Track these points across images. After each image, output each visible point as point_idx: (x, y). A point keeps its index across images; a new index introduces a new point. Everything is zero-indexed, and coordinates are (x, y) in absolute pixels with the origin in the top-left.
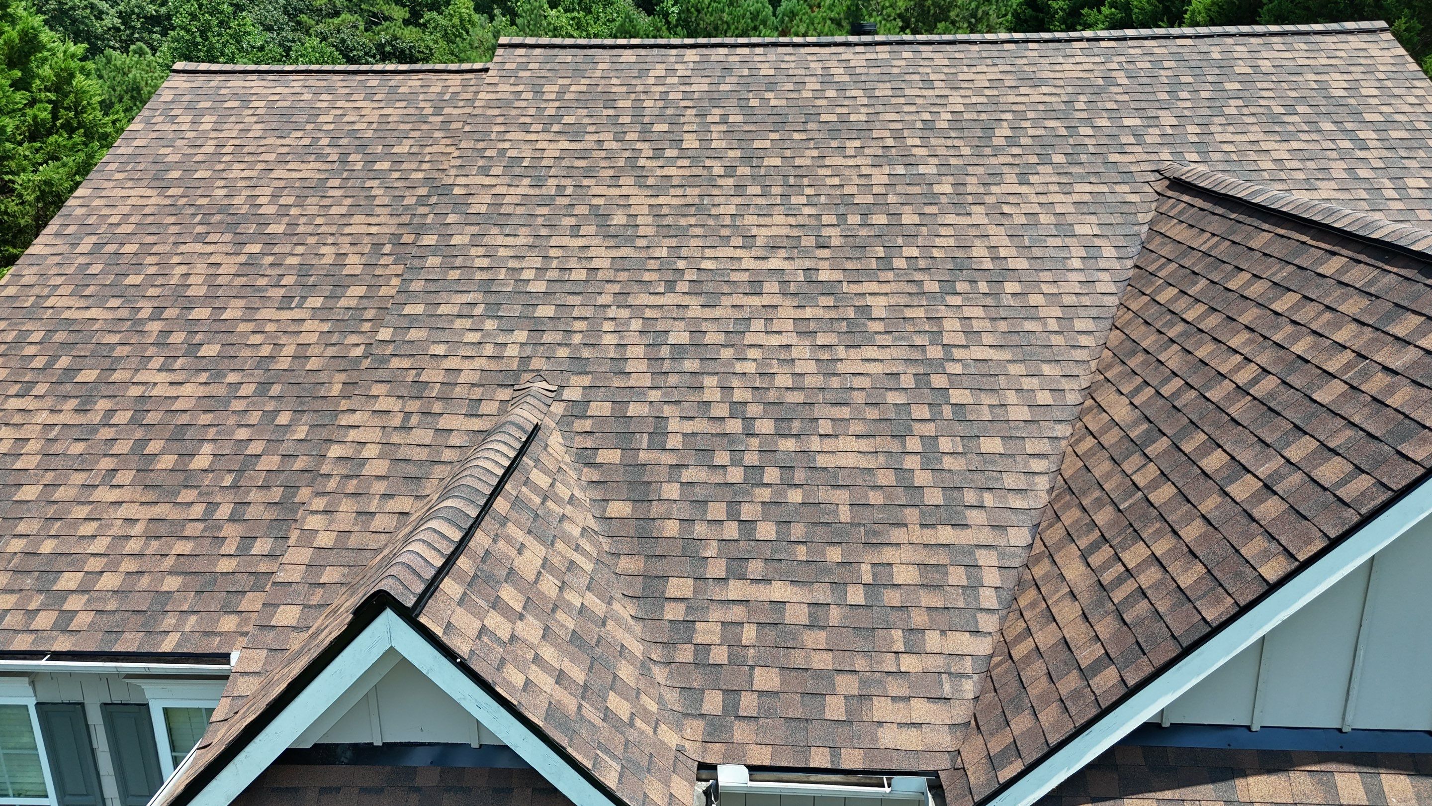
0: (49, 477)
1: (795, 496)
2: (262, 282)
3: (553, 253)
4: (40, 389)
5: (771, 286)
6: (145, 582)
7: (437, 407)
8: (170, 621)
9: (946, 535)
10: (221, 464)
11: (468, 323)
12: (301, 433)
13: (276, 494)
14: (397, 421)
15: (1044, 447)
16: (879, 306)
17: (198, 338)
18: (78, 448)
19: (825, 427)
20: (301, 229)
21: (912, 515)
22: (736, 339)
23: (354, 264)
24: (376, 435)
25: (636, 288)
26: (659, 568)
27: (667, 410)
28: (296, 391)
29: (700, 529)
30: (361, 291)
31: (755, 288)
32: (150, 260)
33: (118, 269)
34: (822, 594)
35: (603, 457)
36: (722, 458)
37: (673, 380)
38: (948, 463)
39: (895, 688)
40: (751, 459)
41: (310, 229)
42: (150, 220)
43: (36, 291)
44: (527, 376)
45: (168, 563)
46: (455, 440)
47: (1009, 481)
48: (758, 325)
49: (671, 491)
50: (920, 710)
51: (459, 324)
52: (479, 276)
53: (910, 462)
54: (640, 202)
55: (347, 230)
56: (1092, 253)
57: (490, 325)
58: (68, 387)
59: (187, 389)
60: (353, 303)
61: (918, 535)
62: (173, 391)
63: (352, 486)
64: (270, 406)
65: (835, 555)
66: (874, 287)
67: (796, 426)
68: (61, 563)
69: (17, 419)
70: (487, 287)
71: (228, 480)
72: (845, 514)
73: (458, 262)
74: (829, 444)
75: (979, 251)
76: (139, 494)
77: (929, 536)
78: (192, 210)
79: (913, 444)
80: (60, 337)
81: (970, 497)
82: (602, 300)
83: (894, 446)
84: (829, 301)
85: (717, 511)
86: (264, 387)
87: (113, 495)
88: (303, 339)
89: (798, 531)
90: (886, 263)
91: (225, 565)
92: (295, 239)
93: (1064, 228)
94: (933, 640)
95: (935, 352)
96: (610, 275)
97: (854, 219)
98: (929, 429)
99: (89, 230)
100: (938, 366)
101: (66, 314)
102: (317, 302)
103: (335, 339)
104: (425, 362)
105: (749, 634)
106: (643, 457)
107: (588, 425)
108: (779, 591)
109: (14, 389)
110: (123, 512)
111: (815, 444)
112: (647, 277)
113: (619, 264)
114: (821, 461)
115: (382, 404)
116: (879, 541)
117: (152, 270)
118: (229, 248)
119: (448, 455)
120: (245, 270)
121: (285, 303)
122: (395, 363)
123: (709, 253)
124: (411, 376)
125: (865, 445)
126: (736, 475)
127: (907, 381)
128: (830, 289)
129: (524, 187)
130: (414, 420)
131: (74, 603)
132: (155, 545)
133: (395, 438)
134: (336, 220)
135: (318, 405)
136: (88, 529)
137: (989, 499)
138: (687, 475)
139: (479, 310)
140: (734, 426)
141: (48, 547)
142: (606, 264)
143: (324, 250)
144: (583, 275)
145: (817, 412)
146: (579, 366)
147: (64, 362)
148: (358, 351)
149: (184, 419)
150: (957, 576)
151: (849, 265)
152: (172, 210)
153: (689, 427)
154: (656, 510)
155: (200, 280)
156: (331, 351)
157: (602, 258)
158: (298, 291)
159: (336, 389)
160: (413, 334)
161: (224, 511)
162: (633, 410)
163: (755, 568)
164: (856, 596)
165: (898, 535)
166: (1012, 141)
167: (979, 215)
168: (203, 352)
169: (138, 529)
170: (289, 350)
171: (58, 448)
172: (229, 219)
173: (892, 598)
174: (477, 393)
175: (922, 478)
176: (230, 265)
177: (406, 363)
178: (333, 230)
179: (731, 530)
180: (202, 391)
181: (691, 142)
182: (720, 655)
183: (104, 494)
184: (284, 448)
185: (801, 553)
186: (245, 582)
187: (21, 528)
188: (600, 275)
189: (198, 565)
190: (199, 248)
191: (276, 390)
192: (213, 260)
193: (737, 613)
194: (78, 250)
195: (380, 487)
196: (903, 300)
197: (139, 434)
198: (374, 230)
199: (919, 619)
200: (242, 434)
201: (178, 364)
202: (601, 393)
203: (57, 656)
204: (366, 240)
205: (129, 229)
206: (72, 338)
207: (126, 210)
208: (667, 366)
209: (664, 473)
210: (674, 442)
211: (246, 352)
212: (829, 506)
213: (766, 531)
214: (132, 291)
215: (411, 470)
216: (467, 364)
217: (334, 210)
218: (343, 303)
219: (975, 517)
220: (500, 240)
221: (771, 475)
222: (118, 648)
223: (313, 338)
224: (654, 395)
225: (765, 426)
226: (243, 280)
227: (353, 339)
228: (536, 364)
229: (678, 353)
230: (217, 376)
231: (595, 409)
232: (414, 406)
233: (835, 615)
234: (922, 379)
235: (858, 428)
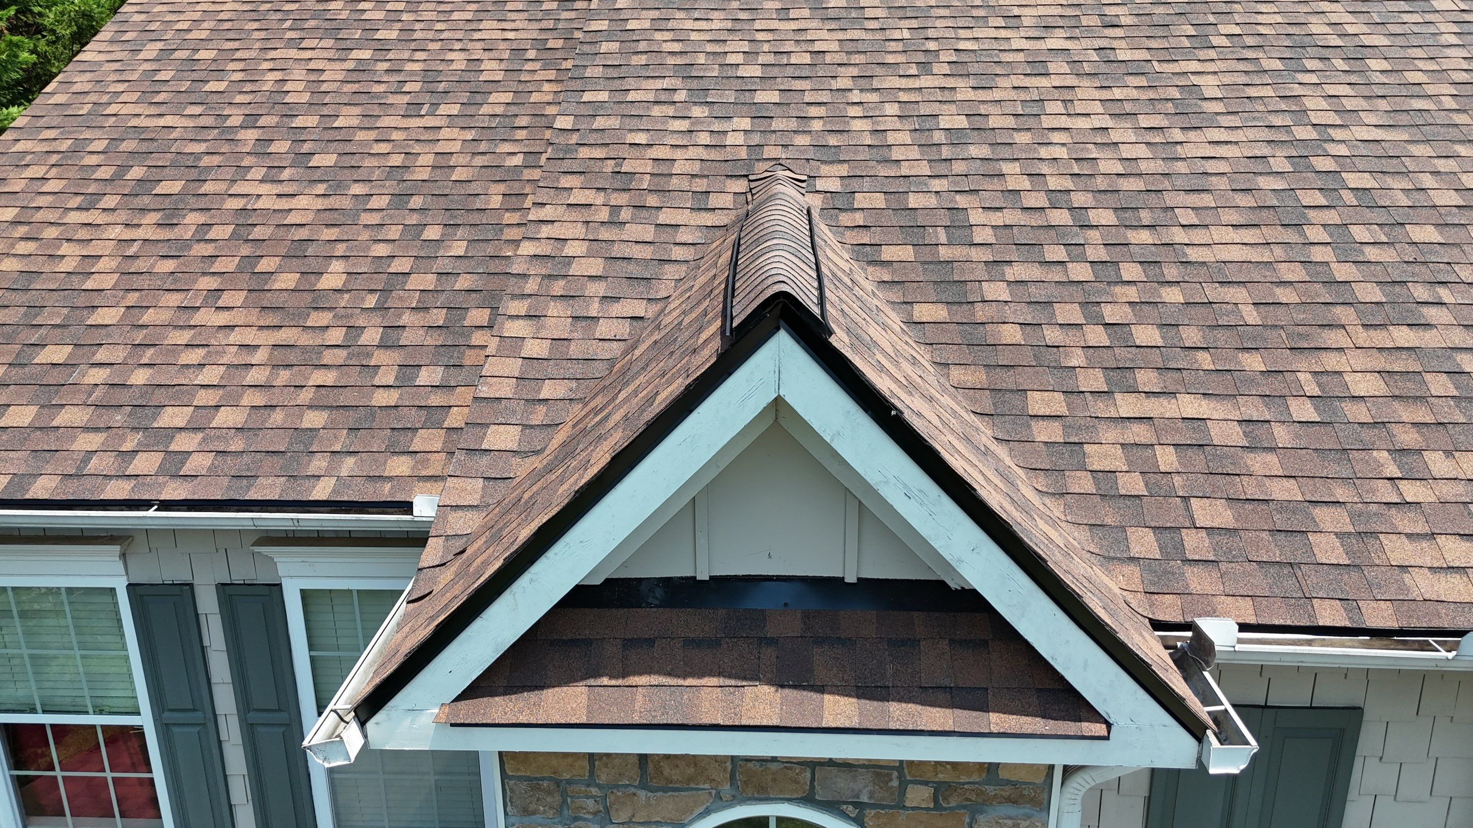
0: (132, 299)
1: (1173, 295)
2: (382, 88)
3: (760, 36)
4: (110, 202)
5: (1058, 66)
6: (277, 418)
7: (652, 200)
8: (318, 464)
9: (1403, 336)
10: (359, 283)
11: (670, 111)
12: (459, 249)
13: (438, 317)
14: (604, 215)
16: (1210, 85)
17: (306, 148)
18: (169, 266)
19: (1186, 216)
20: (418, 35)
21: (1346, 315)
22: (1031, 122)
23: (492, 69)
24: (579, 231)
25: (878, 70)
26: (1008, 380)
27: (961, 201)
28: (443, 203)
29: (1052, 335)
30: (508, 97)
31: (1038, 68)
32: (232, 66)
33: (195, 76)
34: (1254, 410)
35: (887, 253)
36: (1055, 253)
37: (959, 167)
38: (1373, 254)
39: (1407, 522)
40: (1096, 254)
41: (430, 35)
42: (227, 25)
43: (93, 98)
44: (761, 167)
45: (305, 396)
46: (684, 236)
47: (1465, 274)
48: (1055, 107)
49: (997, 291)
50: (1455, 550)
51: (656, 111)
52: (671, 60)
53: (1319, 254)
55: (477, 36)
56: (1467, 29)
57: (697, 112)
58: (146, 201)
59: (302, 202)
60: (499, 110)
61: (1363, 337)
62: (284, 204)
63: (558, 288)
64: (413, 219)
65: (1254, 363)
66: (1194, 66)
67: (1146, 217)
68: (160, 396)
69: (82, 234)
70: (686, 72)
71: (371, 301)
72: (1251, 316)
73: (642, 46)
74: (1199, 236)
75: (1317, 27)
76: (253, 317)
77: (1379, 338)
78: (279, 16)
79: (1314, 234)
80: (129, 145)
81: (1419, 292)
82: (840, 83)
83: (1291, 236)
84: (1142, 81)
85: (1070, 313)
86: (400, 199)
87: (222, 318)
88: (441, 147)
89: (1191, 335)
90: (1201, 41)
91: (381, 398)
92: (413, 45)
93: (1419, 4)
94: (1437, 463)
95: (1305, 133)
96: (838, 58)
98: (1332, 217)
99: (153, 36)
100: (1315, 147)
101: (134, 122)
102: (455, 110)
103: (483, 147)
104: (624, 152)
105: (1167, 458)
106: (944, 253)
107: (859, 218)
108: (1191, 406)
109: (76, 201)
110: (235, 337)
111: (1179, 236)
112: (890, 59)
113: (850, 46)
114: (1193, 254)
115: (578, 197)
116: (1312, 346)
117: (238, 76)
118: (331, 54)
119: (678, 253)
120: (355, 76)
121: (413, 109)
122: (584, 152)
123: (962, 33)
124: (610, 166)
125: (1249, 236)
126: (1081, 272)
127: (1280, 164)
128: (1138, 70)
130: (625, 215)
131: (182, 443)
132: (284, 376)
133: (605, 234)
134: (461, 25)
135: (475, 218)
136: (194, 356)
137: (1447, 295)
138: (1013, 272)
139: (681, 96)
140: (1061, 217)
141: (140, 377)
142: (835, 46)
143: (450, 56)
144: (807, 59)
145: (1169, 200)
146: (828, 154)
147: (136, 172)
148: (518, 160)
149: (303, 234)
150: (1440, 385)
151: (1153, 44)
152: (254, 16)
153: (997, 219)
154: (981, 313)
155: (300, 86)
156: (479, 161)
157: (826, 41)
158: (427, 98)
159: (496, 201)
160: (599, 123)
161: (372, 336)
162: (913, 201)
163: (1147, 380)
164: (1304, 411)
165: (1334, 338)
168: (315, 161)
169: (260, 356)
170: (427, 159)
171: (140, 265)
172: (327, 25)
173: (1357, 412)
174: (701, 185)
175: (1343, 272)
176: (334, 73)
177: (598, 153)
178: (459, 35)
179: (1097, 336)
180: (320, 204)
182: (1132, 484)
183: (208, 317)
184: (439, 265)
185: (1206, 361)
186: (413, 417)
187: (101, 355)
188: (828, 58)
189: (347, 397)
190: (293, 53)
191: (416, 202)
192: (312, 65)
193: (1140, 433)
194: (141, 56)
195: (599, 289)
196: (1243, 79)
197: (246, 250)
198: (511, 35)
199: (1408, 438)
200: (381, 250)
201: (286, 174)
202: (867, 183)
203: (166, 505)
204: (502, 45)
205: (204, 35)
206: (145, 146)
207: (197, 16)
208: (946, 152)
209: (980, 272)
210: (983, 235)
211: (368, 162)
212: (1224, 306)
213: (1147, 335)
214: (215, 98)
215: (634, 270)
216: (678, 154)
217: (455, 16)
218: (485, 110)
219: (1436, 315)
220: (689, 24)
221: (1131, 271)
222: (253, 495)
223: (456, 147)
224: (937, 185)
225: (1104, 217)
226: (355, 87)
227: (506, 148)
228: (770, 152)
229: (956, 137)
230: (337, 187)
231: (860, 200)
232: (621, 199)
233: (1282, 435)
234: (1300, 161)
235: (1234, 217)
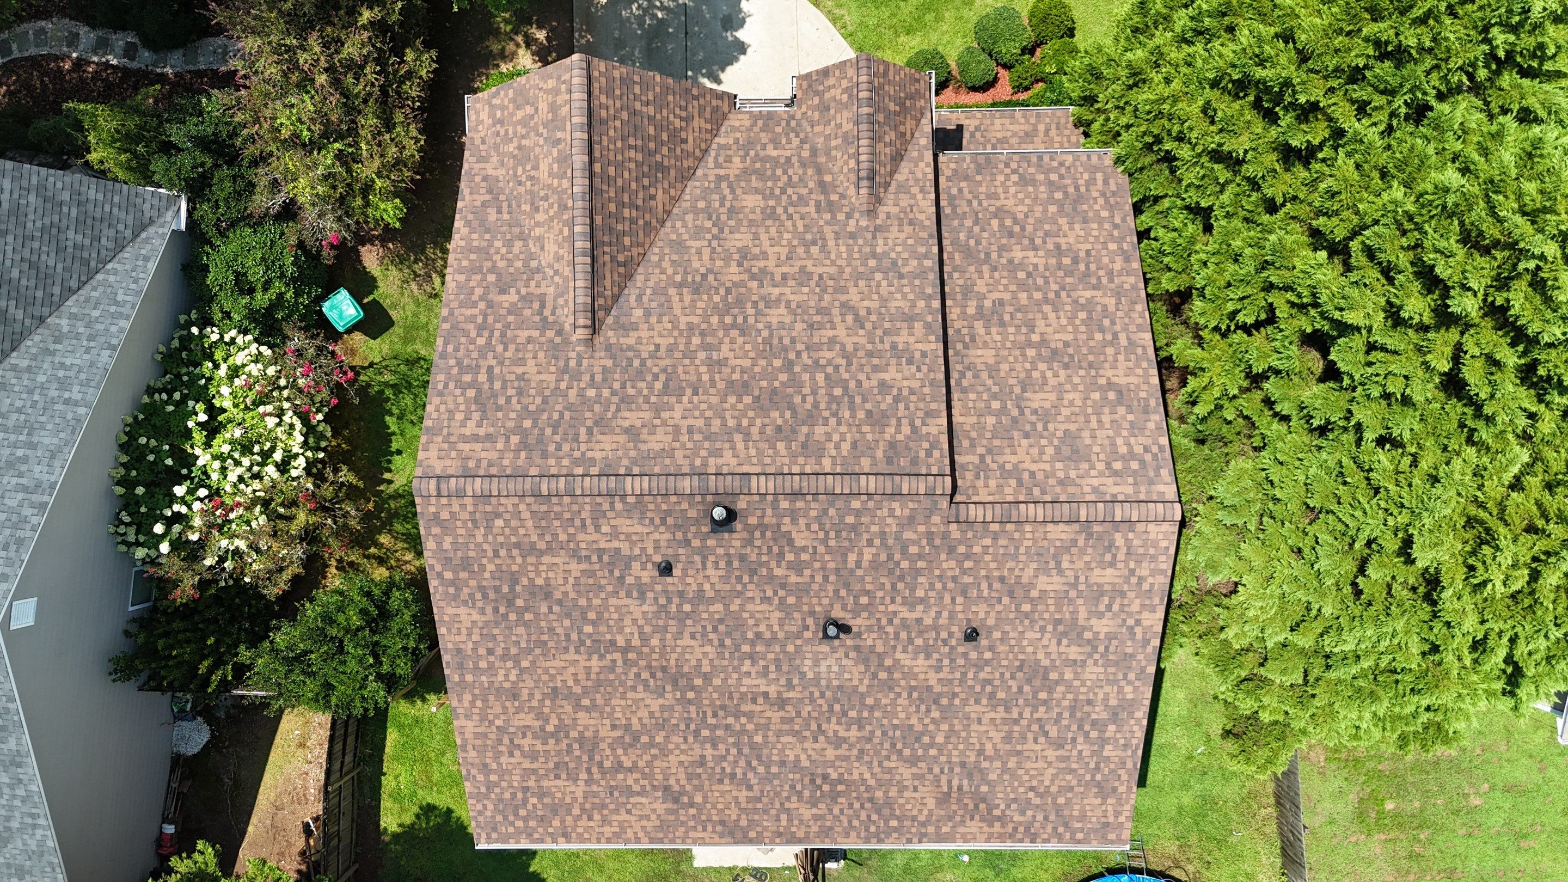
1: (770, 184)
5: (778, 278)
16: (734, 268)
31: (784, 277)
48: (783, 257)
50: (737, 124)
54: (841, 332)
56: (639, 298)
57: (893, 255)
65: (758, 165)
75: (687, 298)
79: (728, 204)
80: (1094, 281)
81: (712, 185)
85: (795, 179)
86: (988, 257)
87: (1020, 208)
88: (983, 282)
89: (769, 173)
91: (964, 184)
93: (648, 313)
94: (731, 141)
95: (714, 244)
96: (848, 284)
97: (740, 320)
98: (722, 210)
100: (715, 237)
101: (1100, 293)
108: (774, 153)
127: (727, 230)
128: (753, 277)
129: (900, 340)
146: (852, 236)
157: (853, 296)
163: (782, 160)
166: (656, 377)
167: (683, 320)
181: (820, 377)
210: (812, 203)
213: (779, 172)
221: (777, 192)
225: (780, 210)
229: (814, 243)
232: (911, 216)
234: (721, 231)
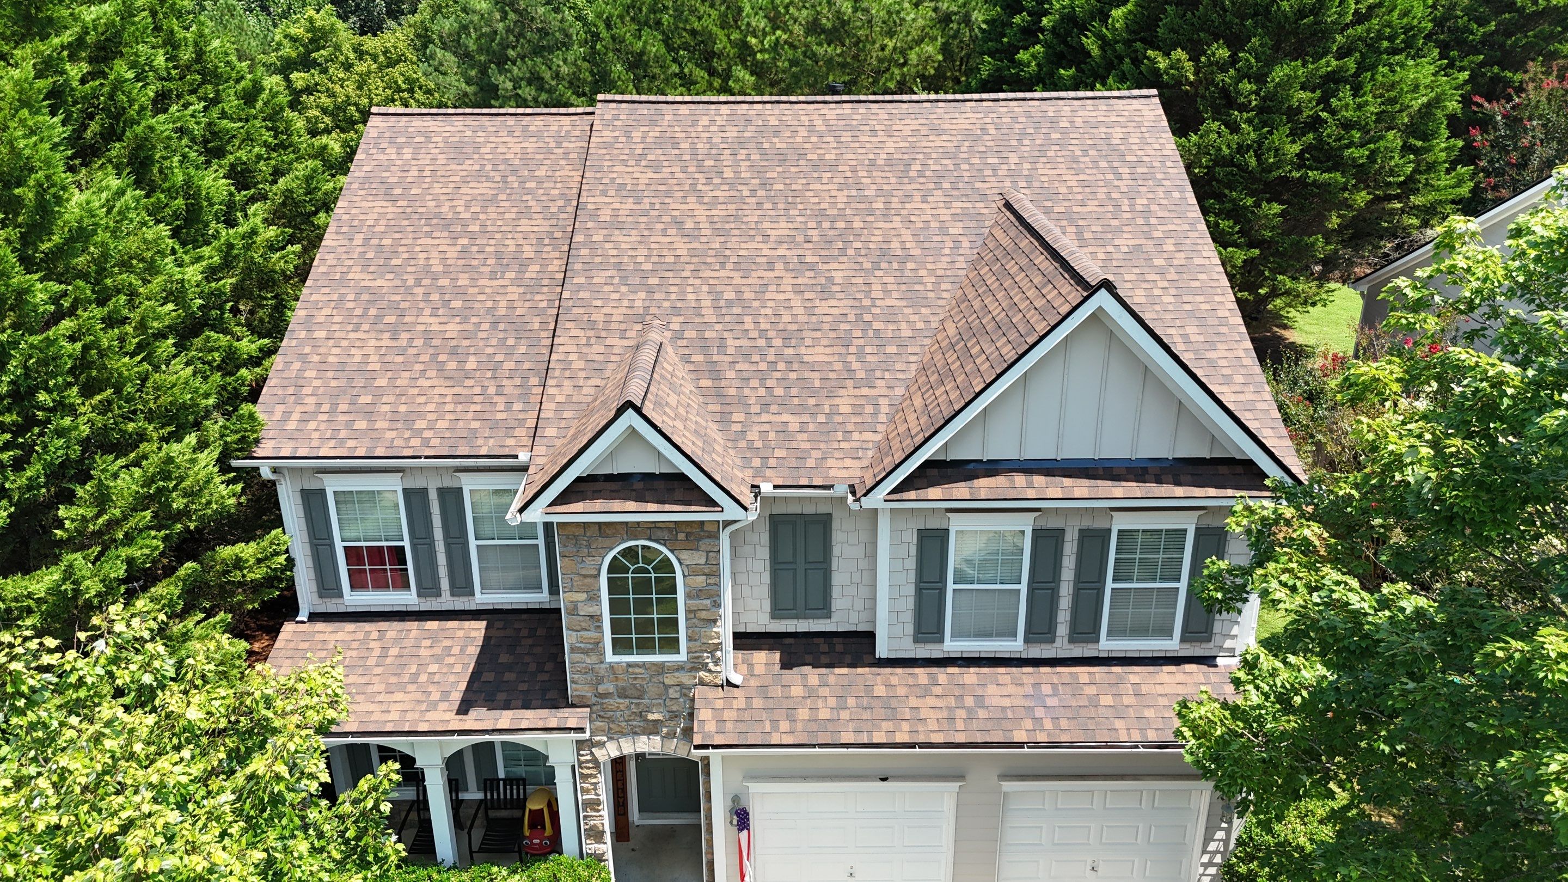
0: (389, 374)
1: (793, 375)
2: (475, 262)
3: (653, 246)
4: (365, 327)
5: (779, 266)
6: (461, 424)
7: (603, 334)
8: (480, 442)
9: (865, 391)
10: (482, 366)
11: (611, 288)
12: (523, 349)
13: (518, 381)
14: (584, 341)
15: (917, 349)
16: (838, 277)
17: (447, 297)
18: (400, 359)
19: (808, 342)
20: (489, 229)
21: (850, 383)
22: (760, 296)
23: (528, 251)
24: (574, 349)
25: (703, 267)
26: (728, 409)
27: (726, 335)
28: (513, 327)
29: (746, 392)
30: (537, 268)
31: (770, 266)
32: (401, 249)
33: (385, 255)
34: (805, 418)
35: (694, 358)
36: (756, 358)
37: (727, 318)
38: (869, 358)
39: (837, 454)
40: (771, 358)
41: (495, 229)
42: (392, 223)
43: (339, 269)
44: (648, 317)
45: (470, 415)
46: (616, 351)
47: (898, 366)
48: (772, 288)
49: (731, 374)
50: (848, 462)
51: (606, 288)
52: (612, 260)
53: (851, 358)
54: (701, 213)
55: (519, 229)
56: (957, 244)
57: (624, 289)
58: (381, 327)
59: (450, 327)
60: (534, 276)
61: (852, 392)
62: (443, 328)
63: (567, 374)
64: (501, 335)
65: (812, 401)
66: (836, 266)
67: (793, 342)
68: (413, 416)
69: (358, 344)
70: (619, 267)
71: (489, 374)
72: (817, 384)
73: (599, 252)
74: (810, 351)
75: (895, 244)
76: (442, 382)
77: (857, 392)
78: (417, 216)
79: (852, 350)
80: (365, 297)
81: (878, 374)
82: (684, 274)
83: (843, 351)
84: (812, 274)
85: (755, 383)
86: (495, 324)
87: (429, 383)
88: (509, 297)
89: (794, 392)
90: (843, 252)
91: (500, 416)
92: (488, 235)
93: (943, 231)
94: (856, 436)
95: (866, 302)
96: (688, 259)
97: (826, 225)
98: (861, 342)
99: (357, 229)
100: (868, 309)
101: (363, 284)
102: (513, 275)
103: (528, 297)
104: (592, 310)
105: (772, 435)
106: (715, 358)
107: (685, 342)
108: (785, 417)
109: (350, 327)
110: (437, 391)
111: (803, 350)
112: (709, 260)
113: (692, 252)
114: (806, 359)
115: (574, 332)
116: (834, 395)
117: (406, 256)
118: (449, 242)
119: (613, 358)
120: (462, 255)
121: (493, 275)
122: (575, 310)
123: (743, 246)
124: (586, 318)
125: (828, 350)
126: (763, 366)
127: (851, 318)
128: (812, 267)
129: (630, 204)
130: (593, 341)
131: (427, 434)
132: (460, 408)
133: (585, 350)
134: (510, 222)
135: (528, 334)
136: (422, 399)
137: (887, 375)
138: (738, 367)
139: (616, 281)
140: (762, 342)
141: (403, 408)
142: (685, 253)
143: (507, 242)
144: (672, 260)
145: (805, 334)
146: (676, 312)
147: (373, 312)
148: (544, 304)
149: (454, 343)
150: (869, 409)
151: (823, 253)
152: (403, 216)
153: (738, 343)
154: (723, 383)
155: (437, 261)
156: (528, 304)
157: (682, 248)
158: (498, 268)
159: (536, 326)
160: (581, 295)
161: (492, 390)
162: (707, 334)
163: (774, 408)
164: (822, 418)
165: (842, 392)
166: (921, 174)
167: (897, 222)
168: (453, 304)
169: (448, 399)
170: (503, 304)
171: (387, 359)
172: (442, 222)
173: (838, 419)
174: (623, 326)
175: (855, 366)
176: (452, 253)
177: (581, 311)
178: (510, 229)
179: (762, 392)
180: (459, 327)
181: (728, 173)
182: (759, 444)
183: (422, 382)
184: (515, 358)
185: (796, 401)
186: (513, 423)
187: (385, 399)
188: (682, 260)
189: (486, 416)
190: (429, 241)
191: (501, 326)
192: (441, 248)
193: (766, 427)
194: (355, 243)
195: (582, 374)
196: (852, 273)
197: (431, 351)
198: (536, 229)
199: (850, 427)
200: (490, 350)
201: (441, 312)
202: (690, 326)
203: (426, 457)
204: (532, 236)
205: (382, 229)
206: (372, 298)
207: (376, 216)
208: (724, 311)
209: (726, 366)
210: (731, 350)
211: (477, 305)
212: (809, 380)
213: (779, 391)
214: (397, 268)
215: (596, 366)
216: (614, 311)
217: (507, 216)
218: (527, 275)
219: (879, 383)
220: (621, 238)
221: (781, 366)
222: (457, 453)
223: (516, 297)
224: (718, 327)
225: (778, 342)
226: (463, 262)
227: (538, 297)
228: (652, 310)
229: (729, 303)
230: (465, 319)
231: (687, 334)
232: (591, 333)
233: (811, 427)
234: (859, 316)
235: (825, 342)
